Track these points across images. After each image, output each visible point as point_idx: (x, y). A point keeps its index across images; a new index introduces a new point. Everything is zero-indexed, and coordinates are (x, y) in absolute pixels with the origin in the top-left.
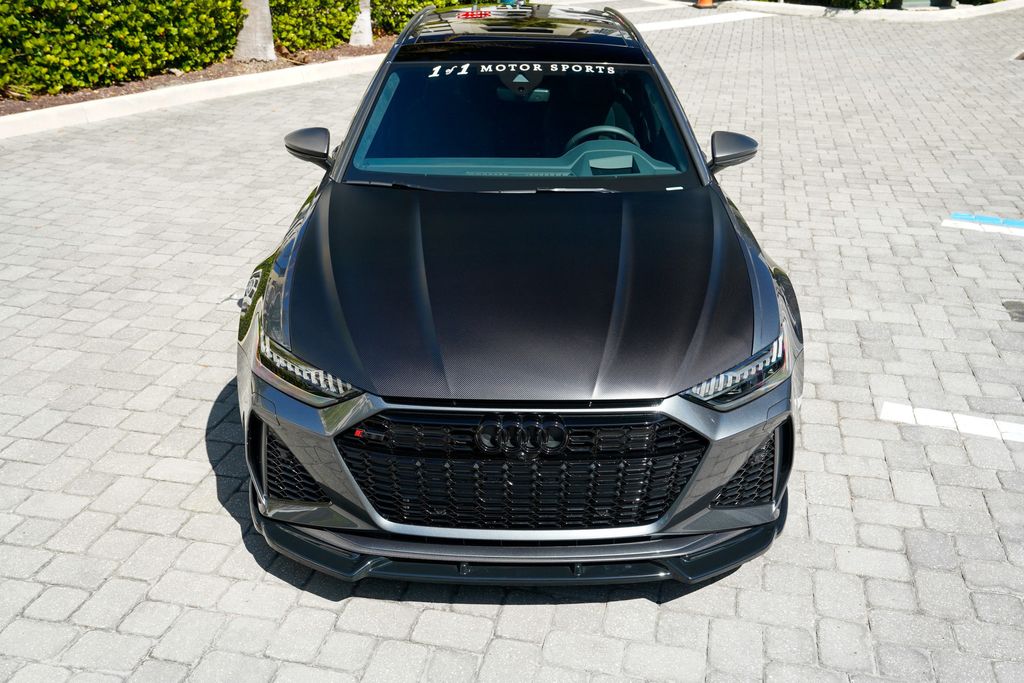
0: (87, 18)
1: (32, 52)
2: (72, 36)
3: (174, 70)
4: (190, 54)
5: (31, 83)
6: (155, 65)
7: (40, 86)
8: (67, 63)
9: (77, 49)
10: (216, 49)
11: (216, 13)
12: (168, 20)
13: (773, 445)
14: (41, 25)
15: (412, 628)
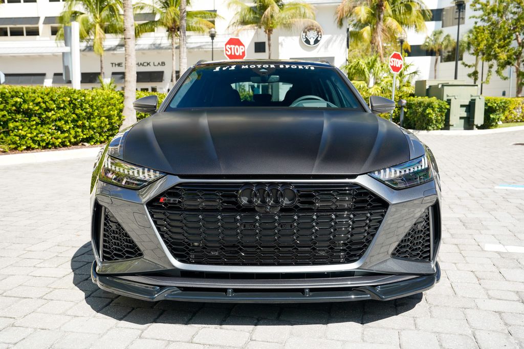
0: (43, 115)
1: (13, 129)
2: (34, 122)
3: (85, 144)
4: (94, 136)
5: (9, 144)
6: (75, 140)
7: (12, 146)
8: (29, 135)
9: (35, 129)
10: (108, 135)
11: (109, 117)
12: (85, 118)
13: (428, 219)
14: (19, 117)
15: (193, 337)
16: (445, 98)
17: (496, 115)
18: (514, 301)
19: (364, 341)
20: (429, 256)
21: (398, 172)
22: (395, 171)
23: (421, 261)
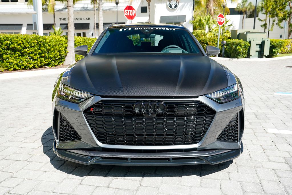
0: (22, 50)
1: (5, 59)
2: (17, 55)
3: (46, 67)
4: (51, 62)
5: (4, 67)
6: (41, 65)
7: (6, 68)
8: (15, 62)
9: (18, 59)
10: (59, 61)
11: (59, 51)
12: (46, 52)
13: (237, 119)
14: (9, 52)
15: (109, 184)
16: (248, 40)
17: (276, 50)
18: (283, 163)
19: (201, 187)
20: (237, 139)
21: (221, 93)
22: (220, 93)
23: (232, 142)
